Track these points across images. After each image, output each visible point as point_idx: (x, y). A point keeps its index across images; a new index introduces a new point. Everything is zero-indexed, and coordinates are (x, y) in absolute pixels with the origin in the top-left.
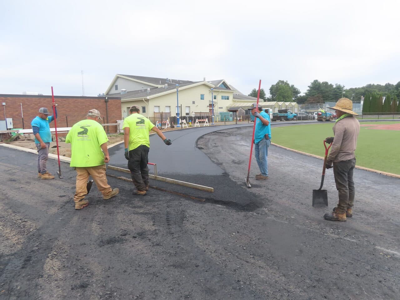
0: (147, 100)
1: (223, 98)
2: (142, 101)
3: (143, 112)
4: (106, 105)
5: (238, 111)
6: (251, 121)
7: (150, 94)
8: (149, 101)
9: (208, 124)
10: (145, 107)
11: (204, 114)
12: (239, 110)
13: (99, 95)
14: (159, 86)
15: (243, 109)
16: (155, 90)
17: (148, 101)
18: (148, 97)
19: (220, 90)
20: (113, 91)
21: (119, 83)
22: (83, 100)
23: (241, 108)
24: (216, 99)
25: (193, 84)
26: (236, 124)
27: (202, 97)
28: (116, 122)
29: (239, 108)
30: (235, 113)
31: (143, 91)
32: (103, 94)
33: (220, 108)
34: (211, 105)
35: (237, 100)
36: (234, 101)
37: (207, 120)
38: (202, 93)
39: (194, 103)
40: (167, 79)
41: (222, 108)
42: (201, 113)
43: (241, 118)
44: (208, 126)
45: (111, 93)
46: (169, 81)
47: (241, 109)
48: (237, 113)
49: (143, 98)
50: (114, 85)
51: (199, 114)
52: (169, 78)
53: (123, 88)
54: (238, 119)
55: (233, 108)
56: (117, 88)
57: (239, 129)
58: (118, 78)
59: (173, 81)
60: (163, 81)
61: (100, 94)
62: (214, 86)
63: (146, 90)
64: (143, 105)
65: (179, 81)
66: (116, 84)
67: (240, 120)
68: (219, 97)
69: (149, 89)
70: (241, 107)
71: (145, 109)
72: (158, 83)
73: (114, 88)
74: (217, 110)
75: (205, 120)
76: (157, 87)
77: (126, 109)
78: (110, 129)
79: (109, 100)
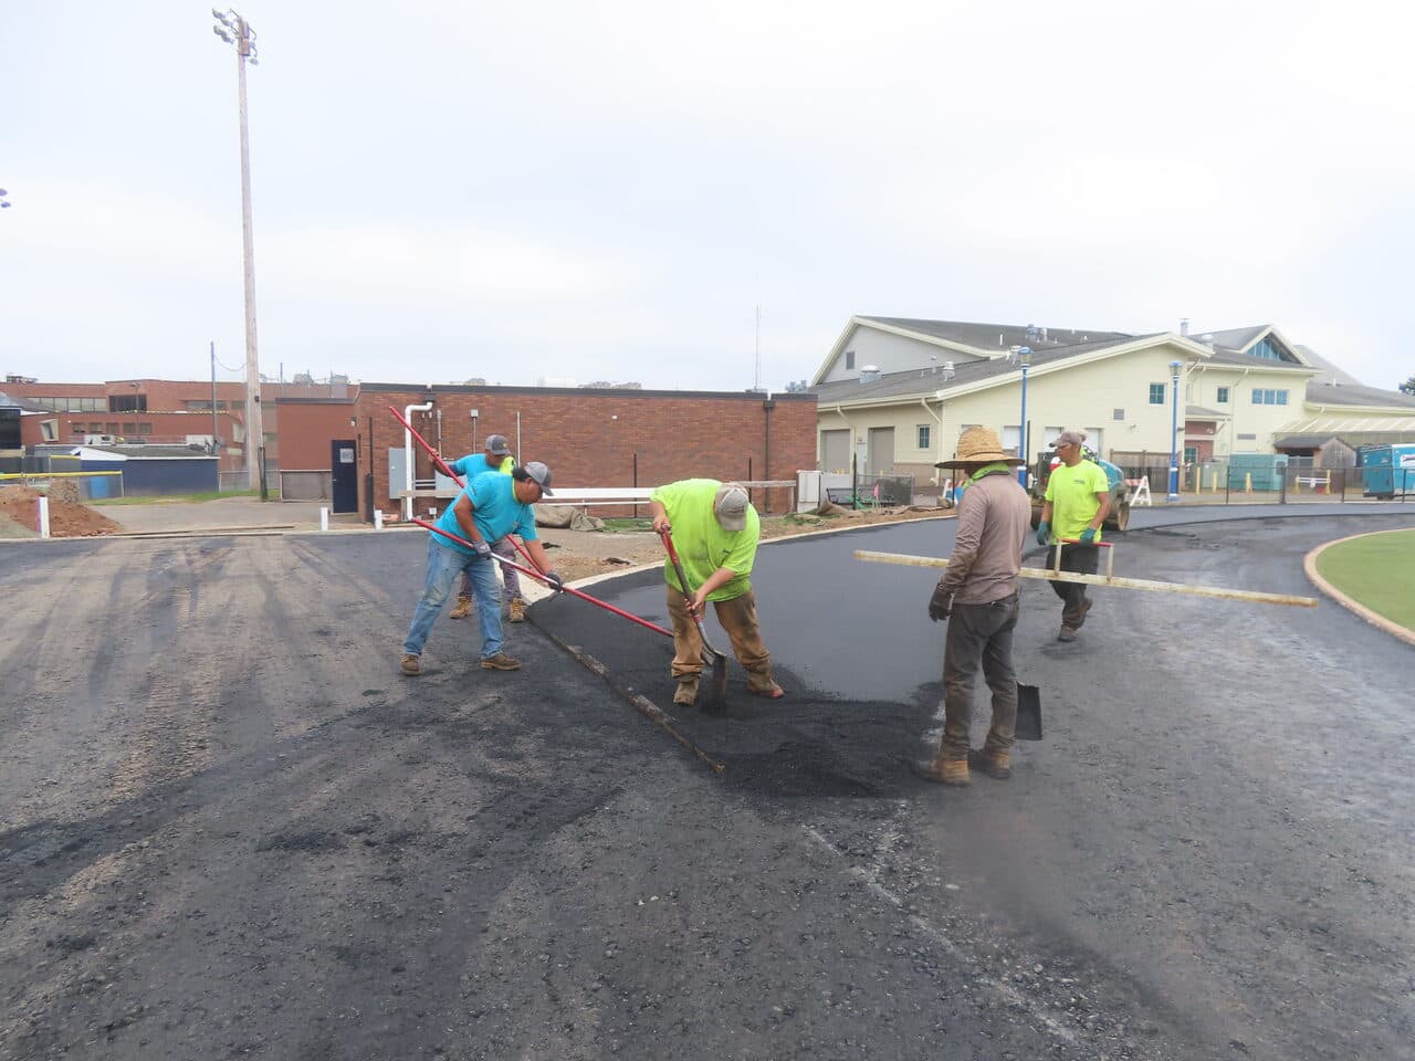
0: (937, 405)
1: (1257, 397)
2: (916, 407)
3: (921, 446)
4: (767, 420)
5: (1318, 449)
6: (1367, 495)
7: (952, 382)
8: (944, 408)
9: (1148, 499)
10: (928, 429)
11: (1165, 461)
12: (1323, 447)
13: (789, 385)
14: (994, 355)
15: (1347, 445)
16: (974, 368)
17: (941, 407)
18: (940, 395)
19: (1247, 368)
20: (840, 373)
21: (856, 346)
22: (693, 404)
23: (1334, 441)
24: (1225, 400)
25: (1128, 342)
26: (1283, 502)
27: (1157, 394)
28: (796, 477)
29: (1325, 437)
30: (1298, 457)
31: (934, 371)
32: (804, 382)
33: (1241, 437)
34: (1200, 426)
35: (1324, 406)
36: (1308, 411)
37: (1143, 483)
38: (1157, 381)
39: (1119, 414)
40: (1030, 326)
41: (1252, 437)
42: (1144, 453)
43: (1328, 481)
44: (1150, 504)
45: (830, 379)
46: (1039, 333)
47: (1337, 442)
48: (1317, 460)
49: (922, 397)
50: (844, 353)
51: (1136, 457)
52: (1037, 326)
53: (869, 363)
54: (1313, 485)
55: (1303, 437)
56: (850, 364)
57: (1267, 523)
58: (856, 328)
59: (1053, 334)
60: (1014, 335)
61: (792, 384)
62: (1208, 351)
63: (940, 369)
64: (923, 422)
65: (1080, 334)
66: (849, 350)
67: (1320, 488)
68: (1241, 393)
69: (950, 366)
70: (1338, 436)
71: (928, 435)
72: (993, 345)
73: (843, 361)
74: (1225, 444)
75: (1135, 482)
76: (987, 359)
77: (865, 435)
78: (774, 499)
79: (778, 404)
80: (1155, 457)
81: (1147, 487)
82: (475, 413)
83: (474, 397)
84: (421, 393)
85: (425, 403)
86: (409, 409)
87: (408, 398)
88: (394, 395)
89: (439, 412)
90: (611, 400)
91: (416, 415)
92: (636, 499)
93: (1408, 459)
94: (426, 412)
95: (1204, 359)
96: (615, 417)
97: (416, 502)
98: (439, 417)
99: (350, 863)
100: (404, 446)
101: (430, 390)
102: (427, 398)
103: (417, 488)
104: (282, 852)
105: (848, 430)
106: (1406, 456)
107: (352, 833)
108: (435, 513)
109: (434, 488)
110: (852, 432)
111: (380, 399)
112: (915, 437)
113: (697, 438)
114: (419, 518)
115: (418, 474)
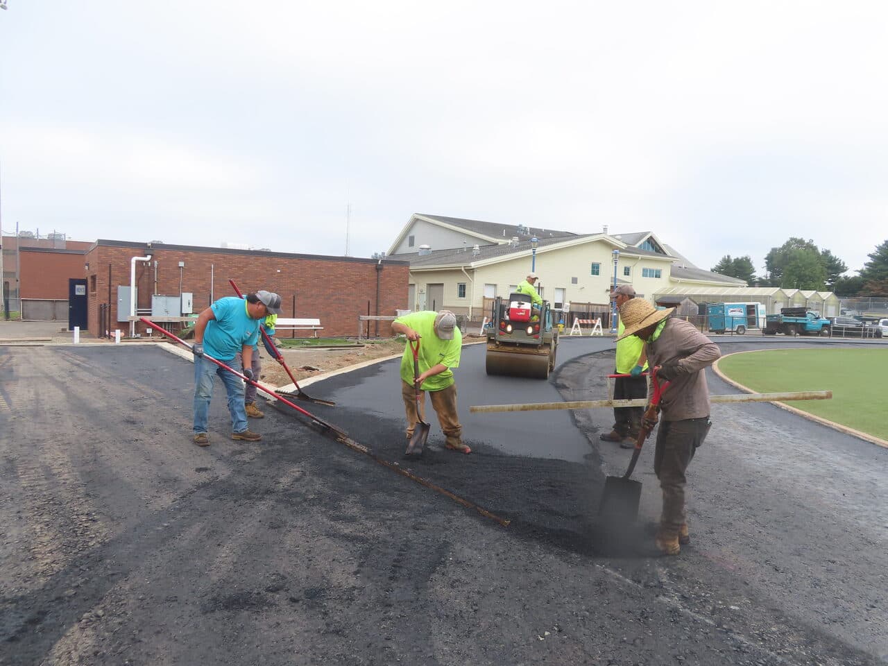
0: (471, 271)
1: (646, 273)
2: (458, 272)
3: (460, 296)
4: (378, 276)
5: (679, 304)
6: (710, 331)
7: (478, 257)
8: (475, 273)
9: (601, 332)
10: (464, 286)
11: (597, 308)
12: (682, 303)
13: (374, 255)
14: (501, 242)
15: (693, 301)
16: (490, 249)
17: (473, 272)
18: (473, 265)
19: (641, 256)
20: (405, 249)
21: (415, 232)
22: (330, 264)
23: (687, 300)
24: (628, 274)
25: (578, 238)
27: (595, 270)
29: (682, 297)
31: (465, 250)
32: (383, 253)
35: (681, 280)
36: (672, 282)
37: (598, 322)
38: (596, 261)
39: (575, 281)
40: (520, 226)
42: (589, 304)
44: (602, 335)
45: (398, 252)
46: (525, 230)
47: (689, 300)
48: (680, 310)
49: (462, 266)
50: (408, 236)
51: (585, 306)
52: (524, 225)
53: (425, 242)
55: (669, 297)
56: (412, 244)
58: (415, 221)
59: (533, 231)
60: (511, 231)
61: (376, 254)
62: (624, 246)
63: (471, 249)
64: (462, 281)
65: (548, 232)
66: (411, 235)
68: (637, 270)
69: (477, 247)
70: (689, 297)
71: (464, 289)
72: (499, 235)
73: (407, 242)
75: (593, 321)
76: (497, 244)
77: (424, 288)
78: (381, 328)
79: (385, 267)
80: (596, 307)
81: (600, 325)
82: (181, 264)
83: (181, 253)
84: (143, 248)
85: (145, 256)
86: (134, 260)
87: (134, 251)
88: (123, 249)
89: (156, 262)
90: (277, 260)
91: (139, 263)
92: (294, 326)
93: (732, 311)
94: (146, 262)
95: (621, 250)
96: (279, 271)
97: (137, 323)
98: (156, 266)
99: (291, 619)
100: (129, 285)
101: (149, 247)
102: (146, 252)
103: (138, 315)
104: (226, 613)
105: (414, 285)
106: (731, 309)
107: (272, 591)
108: (151, 332)
109: (150, 315)
110: (416, 287)
111: (112, 251)
112: (456, 290)
113: (332, 287)
114: (139, 335)
115: (139, 305)
